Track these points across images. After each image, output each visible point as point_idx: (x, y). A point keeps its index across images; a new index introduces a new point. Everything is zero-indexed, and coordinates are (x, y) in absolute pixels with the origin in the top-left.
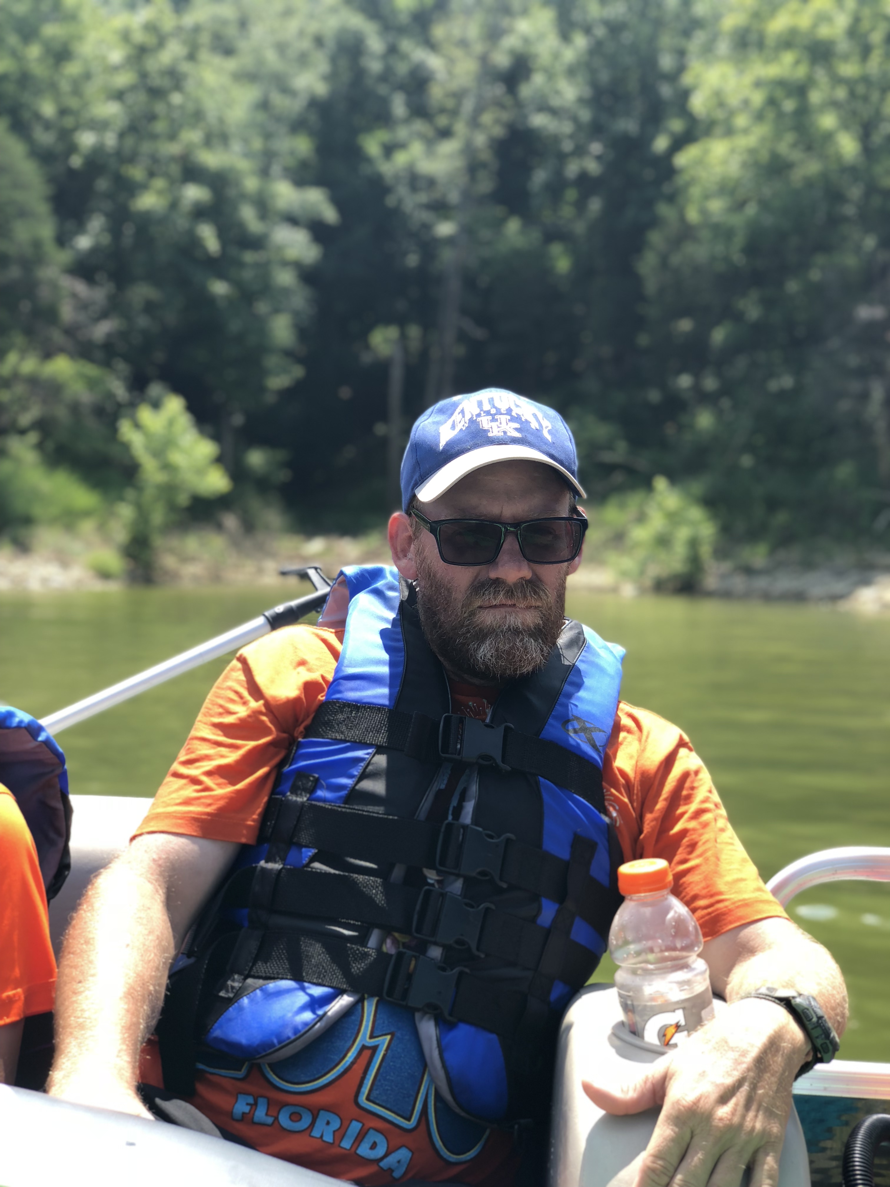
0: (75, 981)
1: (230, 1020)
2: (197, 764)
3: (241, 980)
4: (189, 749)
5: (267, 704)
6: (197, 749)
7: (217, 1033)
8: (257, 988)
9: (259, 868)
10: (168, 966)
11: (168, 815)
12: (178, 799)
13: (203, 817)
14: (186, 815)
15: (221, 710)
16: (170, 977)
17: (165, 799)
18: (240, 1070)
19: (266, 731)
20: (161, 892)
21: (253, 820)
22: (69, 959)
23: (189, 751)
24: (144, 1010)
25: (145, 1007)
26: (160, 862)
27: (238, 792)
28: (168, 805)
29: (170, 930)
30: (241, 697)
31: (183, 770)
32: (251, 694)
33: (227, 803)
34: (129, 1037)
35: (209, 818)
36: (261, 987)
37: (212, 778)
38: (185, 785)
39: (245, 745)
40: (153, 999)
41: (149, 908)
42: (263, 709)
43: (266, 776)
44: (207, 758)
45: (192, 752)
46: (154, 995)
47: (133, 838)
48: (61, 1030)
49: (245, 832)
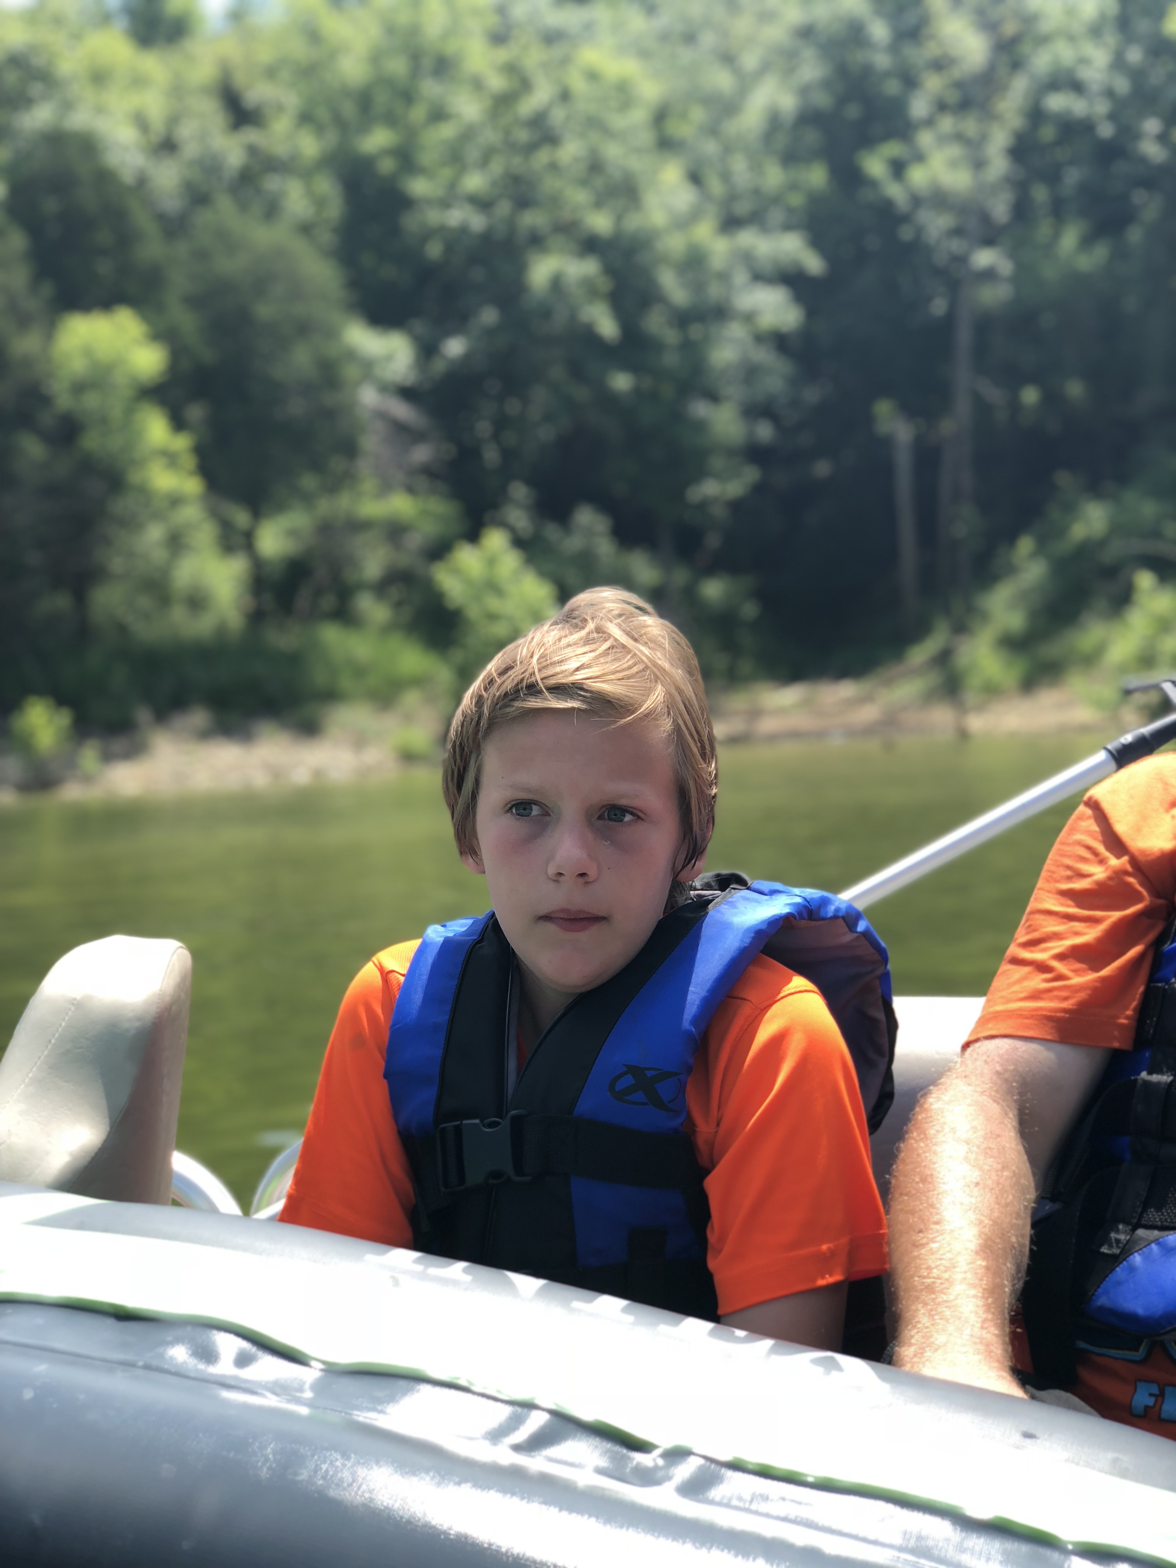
0: (914, 1231)
1: (1119, 1283)
2: (1043, 946)
3: (1128, 1231)
4: (1030, 926)
5: (1134, 861)
6: (1041, 926)
7: (1102, 1300)
8: (1152, 1242)
9: (1140, 1081)
10: (1029, 1212)
11: (1011, 1013)
12: (1021, 992)
13: (1058, 1014)
14: (1034, 1013)
15: (1069, 873)
16: (1034, 1225)
17: (1004, 993)
18: (1137, 1350)
19: (1136, 897)
20: (1011, 1115)
21: (1127, 1018)
22: (900, 1203)
23: (1031, 929)
24: (1008, 1268)
25: (1009, 1265)
26: (1007, 1075)
27: (1103, 980)
28: (1009, 1001)
29: (1028, 1165)
30: (1095, 853)
31: (1026, 955)
32: (1108, 848)
33: (1090, 995)
34: (993, 1303)
35: (1067, 1015)
36: (1157, 1240)
37: (1065, 962)
38: (1029, 973)
39: (1109, 917)
40: (1017, 1253)
41: (999, 1136)
42: (1129, 868)
43: (1141, 957)
44: (1056, 936)
45: (1035, 930)
46: (1018, 1249)
47: (966, 1046)
48: (902, 1293)
49: (1116, 1033)
